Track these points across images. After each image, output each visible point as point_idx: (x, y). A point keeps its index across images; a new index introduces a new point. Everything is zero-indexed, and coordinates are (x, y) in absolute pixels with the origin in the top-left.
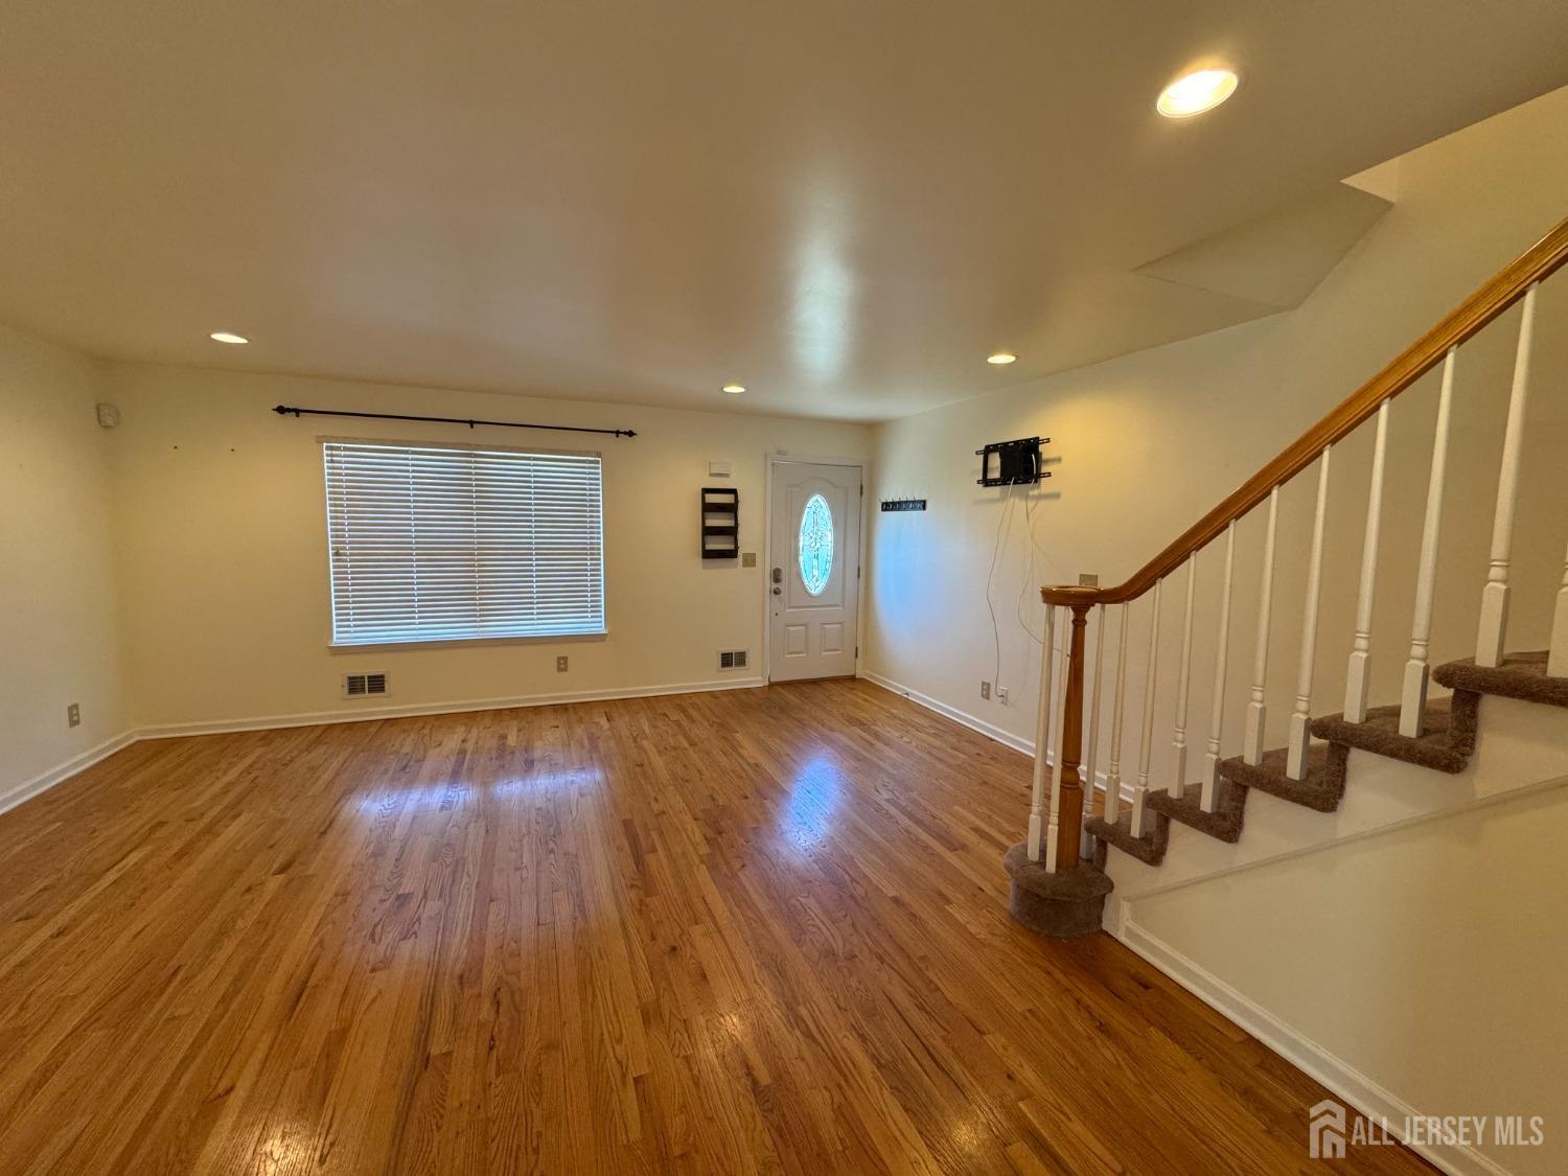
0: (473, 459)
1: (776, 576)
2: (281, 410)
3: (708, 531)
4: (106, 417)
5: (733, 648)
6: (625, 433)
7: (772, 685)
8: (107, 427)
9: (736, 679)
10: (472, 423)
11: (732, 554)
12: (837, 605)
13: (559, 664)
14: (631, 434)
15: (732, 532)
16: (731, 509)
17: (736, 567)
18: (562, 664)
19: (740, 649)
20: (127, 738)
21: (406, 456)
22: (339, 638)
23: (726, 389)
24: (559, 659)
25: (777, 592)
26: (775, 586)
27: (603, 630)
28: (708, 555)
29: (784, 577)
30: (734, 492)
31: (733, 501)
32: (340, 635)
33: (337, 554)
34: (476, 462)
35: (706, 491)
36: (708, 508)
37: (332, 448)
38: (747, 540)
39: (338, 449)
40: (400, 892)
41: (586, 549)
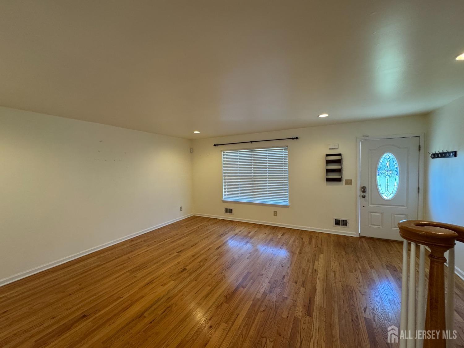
0: (252, 152)
1: (364, 190)
2: (215, 145)
3: (328, 171)
4: (191, 151)
5: (341, 218)
6: (295, 138)
7: (361, 237)
8: (192, 153)
9: (340, 231)
10: (252, 142)
11: (339, 180)
12: (404, 206)
13: (274, 213)
14: (297, 138)
15: (339, 171)
16: (339, 162)
17: (342, 185)
18: (275, 213)
19: (345, 219)
20: (192, 214)
21: (237, 153)
22: (224, 199)
23: (320, 116)
24: (274, 212)
25: (364, 197)
26: (363, 194)
27: (288, 205)
28: (328, 180)
29: (368, 190)
30: (340, 155)
31: (340, 159)
32: (225, 198)
33: (224, 178)
34: (253, 153)
35: (327, 155)
36: (328, 162)
37: (224, 153)
38: (347, 174)
39: (225, 153)
40: (186, 268)
41: (283, 177)
